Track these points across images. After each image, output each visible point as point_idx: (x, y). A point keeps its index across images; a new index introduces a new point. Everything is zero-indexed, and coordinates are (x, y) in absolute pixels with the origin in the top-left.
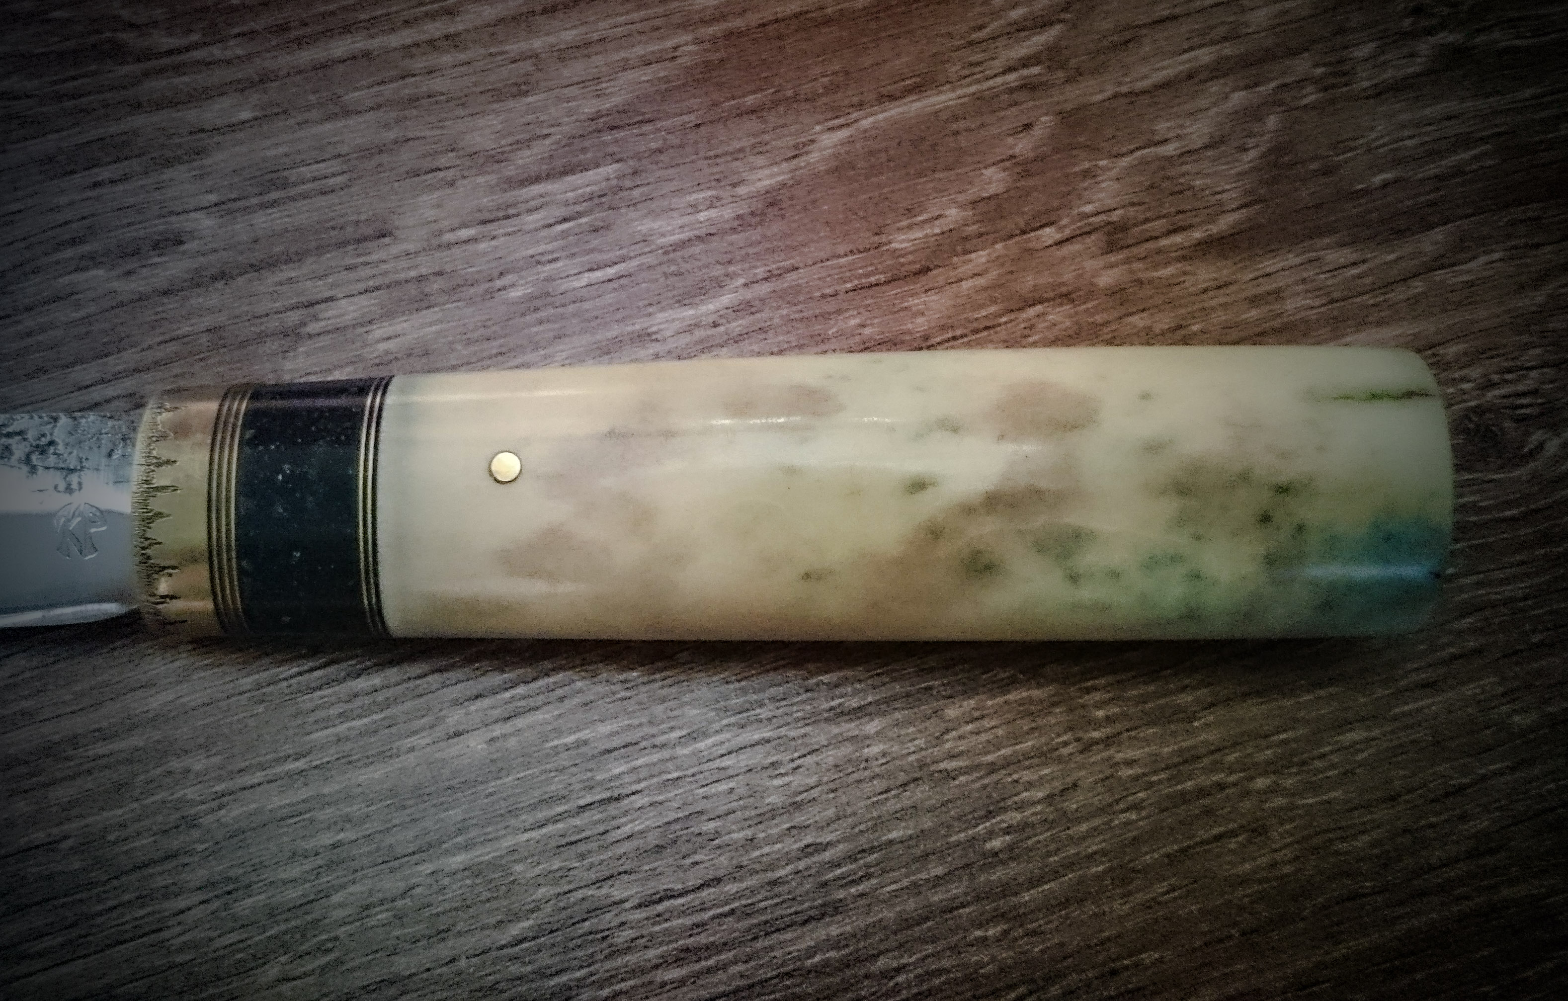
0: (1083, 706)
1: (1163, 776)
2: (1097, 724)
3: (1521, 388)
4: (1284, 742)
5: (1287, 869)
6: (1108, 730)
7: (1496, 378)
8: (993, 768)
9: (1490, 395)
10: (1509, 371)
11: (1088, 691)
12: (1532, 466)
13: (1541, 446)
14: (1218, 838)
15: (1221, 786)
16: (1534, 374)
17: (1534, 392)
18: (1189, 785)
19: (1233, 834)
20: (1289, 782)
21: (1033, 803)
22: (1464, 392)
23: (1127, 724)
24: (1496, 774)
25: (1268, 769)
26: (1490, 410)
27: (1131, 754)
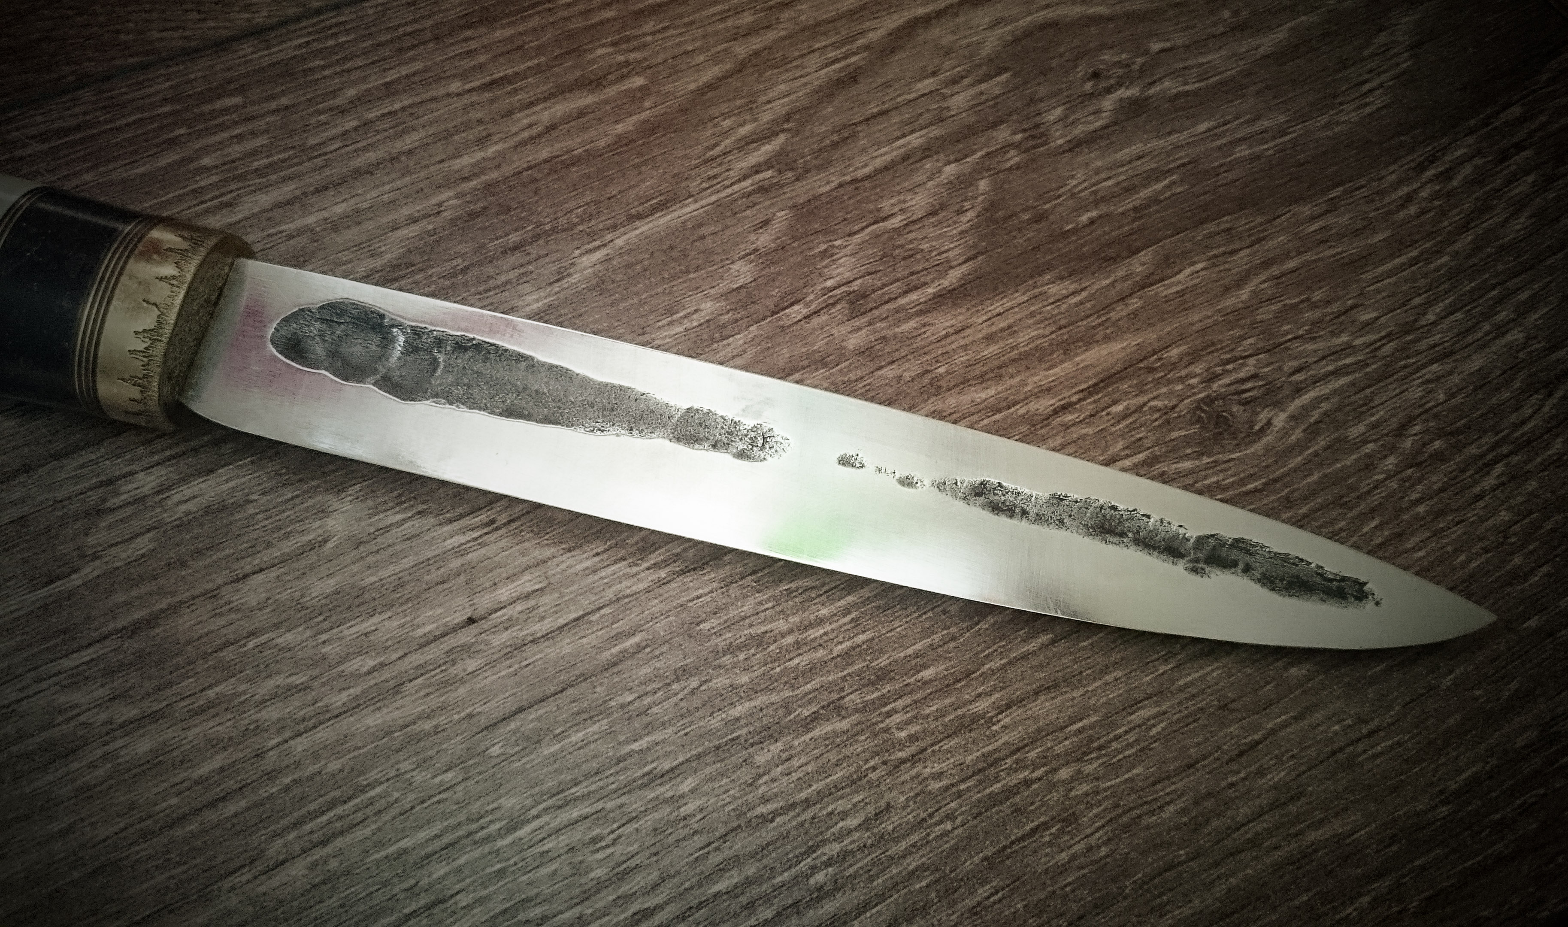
0: (887, 730)
1: (970, 783)
2: (902, 746)
3: (1242, 374)
4: (1080, 731)
5: (1104, 851)
6: (913, 749)
7: (1218, 370)
8: (808, 803)
9: (1215, 386)
10: (1228, 362)
11: (889, 714)
12: (1265, 440)
13: (1269, 423)
14: (1034, 831)
15: (1027, 783)
16: (1251, 361)
17: (1255, 377)
18: (996, 787)
19: (1045, 826)
20: (1089, 768)
21: (850, 832)
22: (1192, 387)
23: (929, 740)
24: (1284, 726)
25: (1069, 758)
26: (1217, 399)
27: (937, 768)
